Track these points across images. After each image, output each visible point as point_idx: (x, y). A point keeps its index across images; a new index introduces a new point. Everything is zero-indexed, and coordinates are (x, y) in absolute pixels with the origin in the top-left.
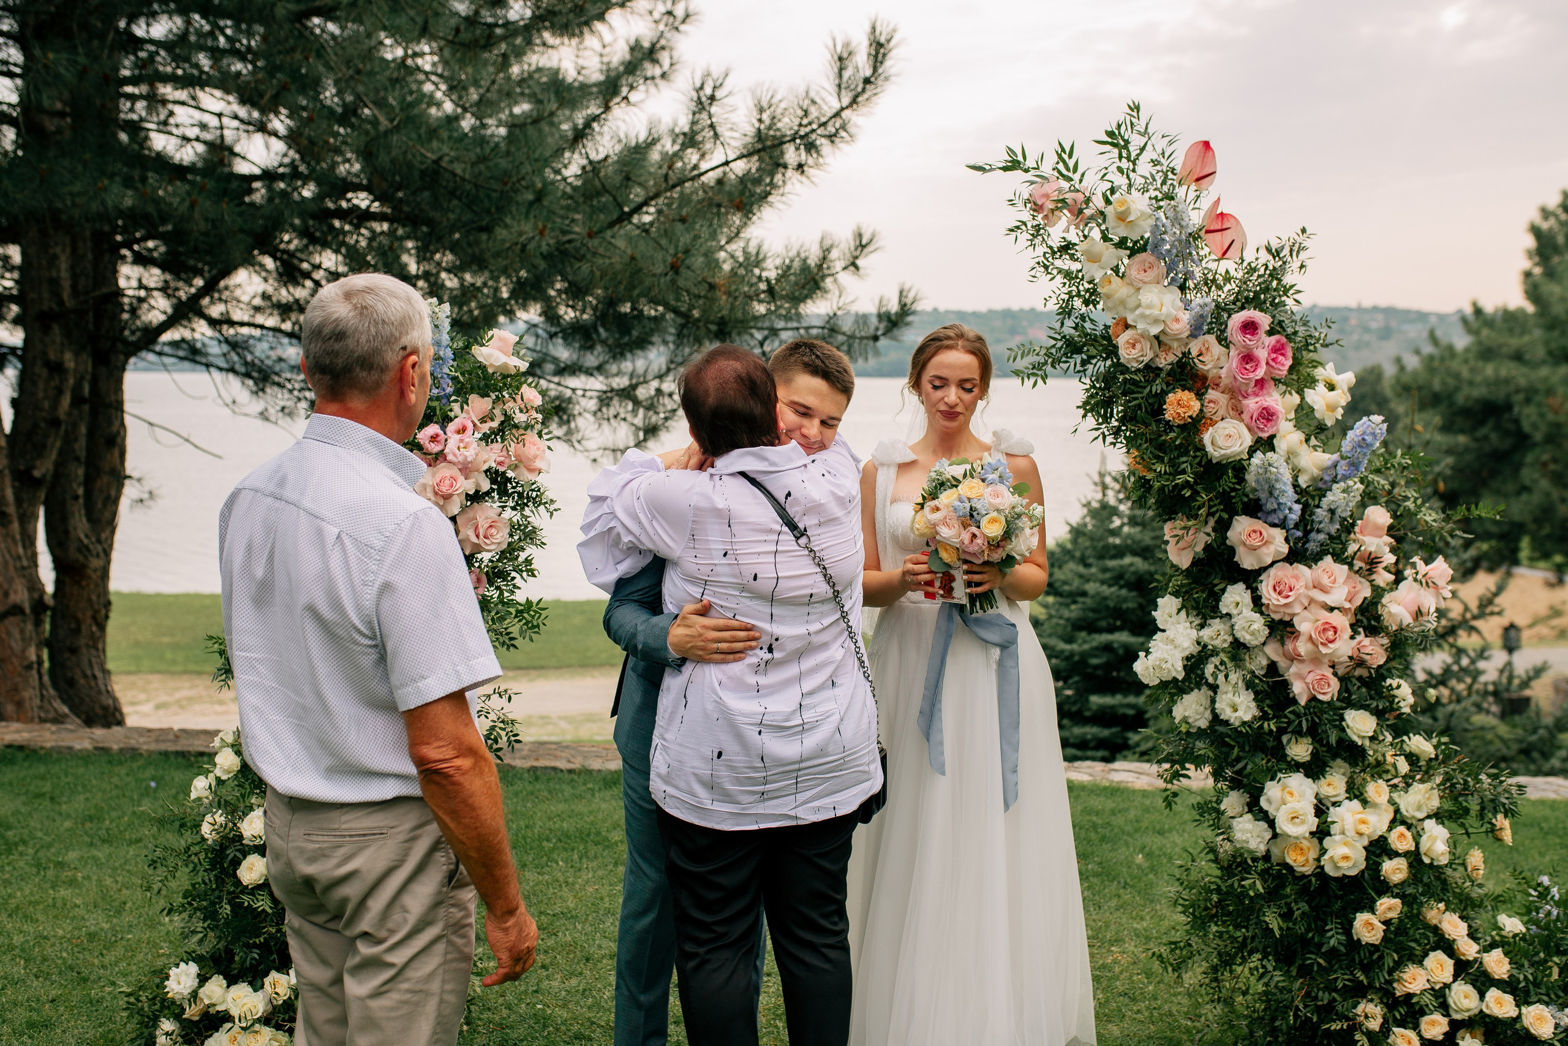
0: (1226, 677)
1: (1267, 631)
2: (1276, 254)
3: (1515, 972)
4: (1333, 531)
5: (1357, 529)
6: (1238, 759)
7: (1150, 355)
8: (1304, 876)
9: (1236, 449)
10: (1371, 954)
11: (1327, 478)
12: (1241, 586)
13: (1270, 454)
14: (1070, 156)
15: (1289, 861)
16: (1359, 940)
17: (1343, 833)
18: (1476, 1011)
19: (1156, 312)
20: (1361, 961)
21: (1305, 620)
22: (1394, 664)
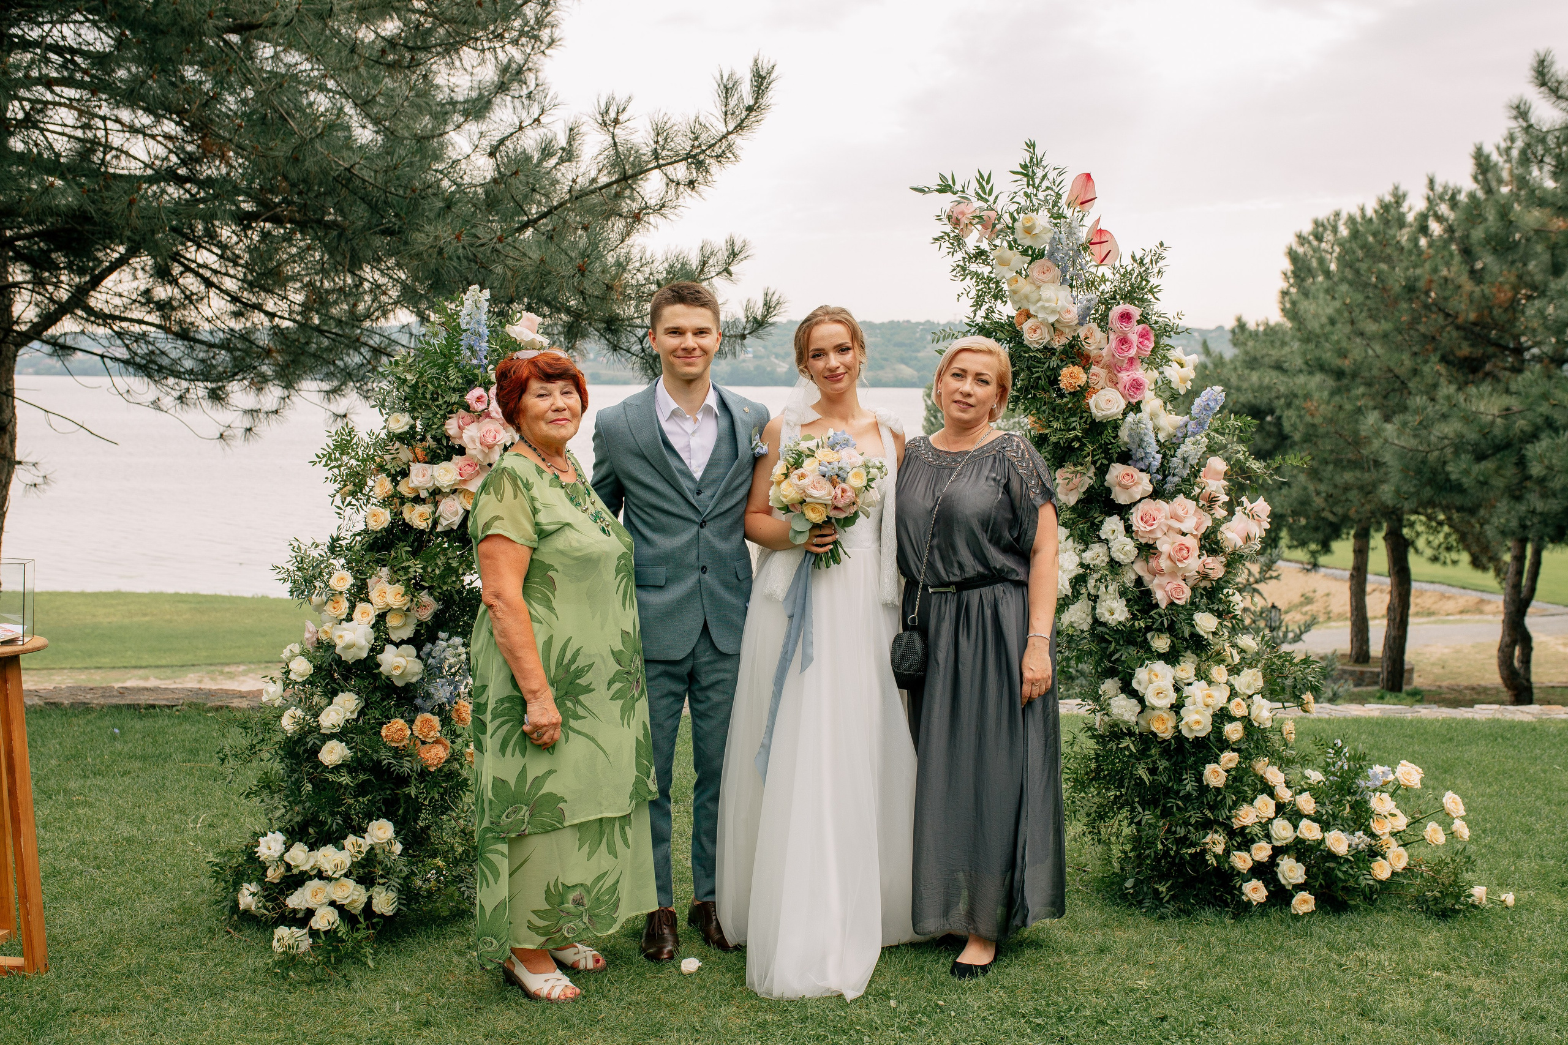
0: (1107, 588)
1: (1136, 552)
2: (1141, 262)
3: (1319, 809)
4: (1185, 476)
5: (1201, 474)
6: (1118, 651)
7: (1047, 338)
8: (1164, 741)
9: (1114, 411)
10: (1216, 797)
11: (1179, 435)
12: (1116, 518)
13: (1139, 416)
14: (988, 182)
15: (1153, 729)
16: (1208, 786)
17: (1194, 704)
18: (1291, 839)
19: (1053, 305)
20: (1208, 805)
21: (1165, 542)
22: (1230, 577)
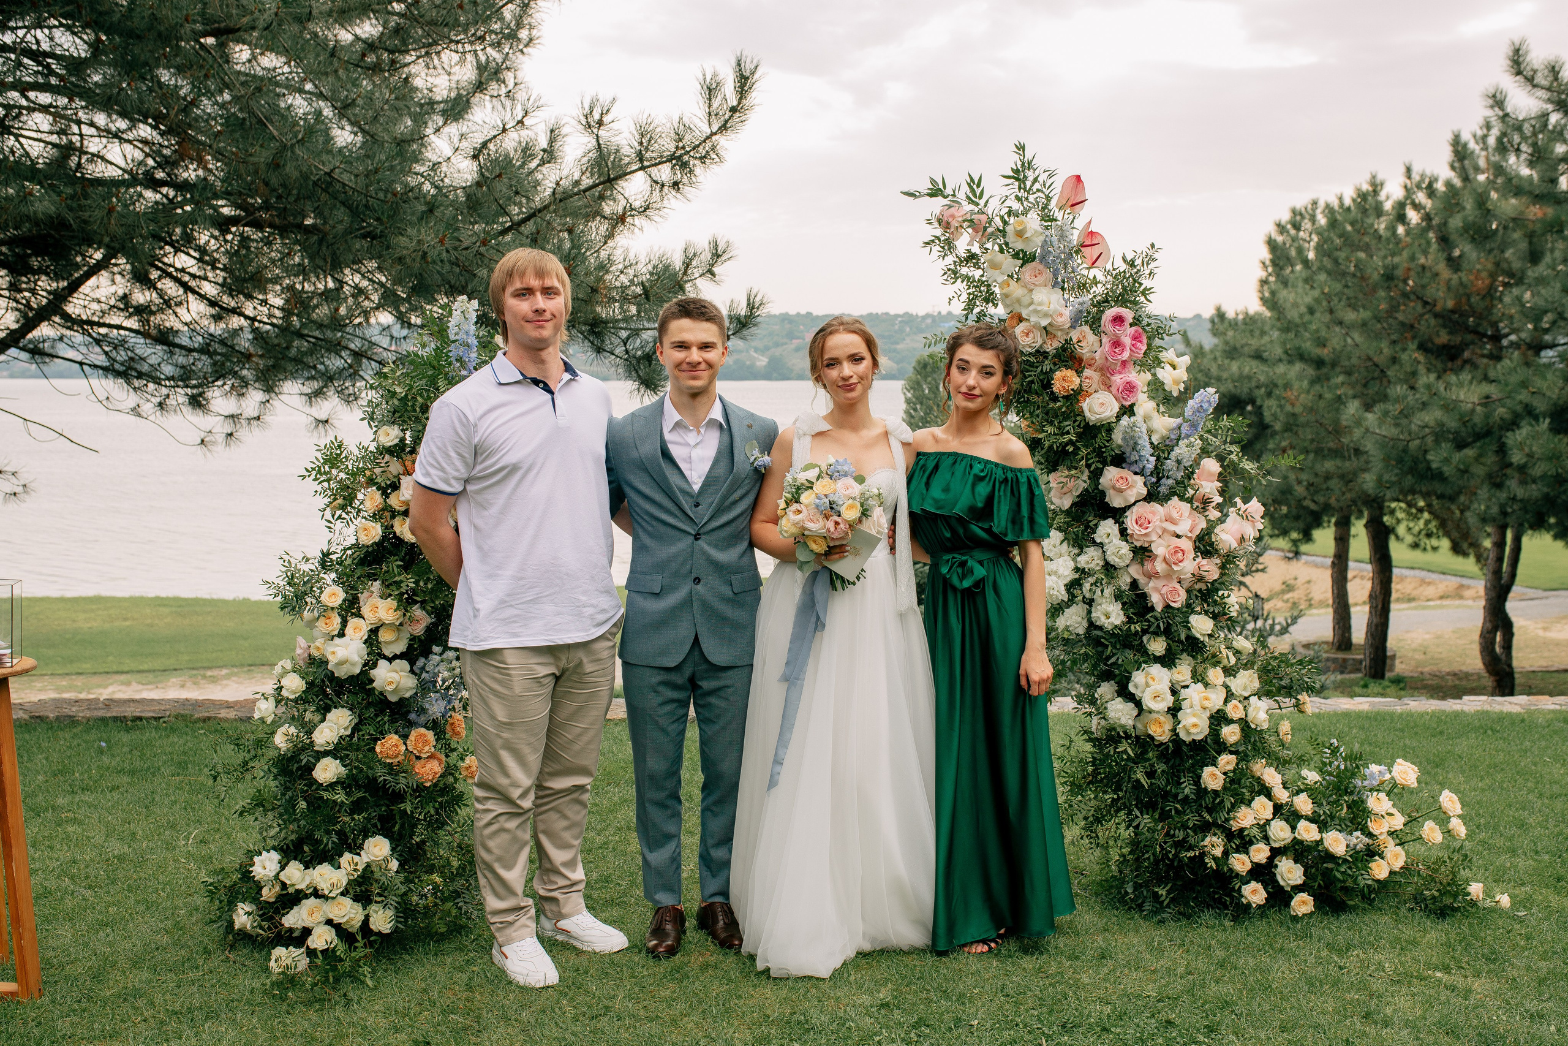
0: (1102, 591)
1: (1132, 555)
2: (1132, 264)
3: (1317, 809)
4: (1179, 478)
5: (1195, 476)
6: (1114, 654)
7: (1040, 342)
8: (1162, 744)
9: (1108, 414)
10: (1214, 800)
11: (1173, 437)
12: (1110, 521)
13: (1132, 419)
14: (978, 186)
15: (1150, 732)
16: (1206, 788)
17: (1191, 707)
18: (1289, 841)
19: (1045, 308)
20: (1207, 807)
21: (1160, 545)
22: (1225, 578)
